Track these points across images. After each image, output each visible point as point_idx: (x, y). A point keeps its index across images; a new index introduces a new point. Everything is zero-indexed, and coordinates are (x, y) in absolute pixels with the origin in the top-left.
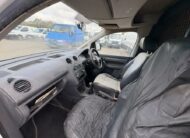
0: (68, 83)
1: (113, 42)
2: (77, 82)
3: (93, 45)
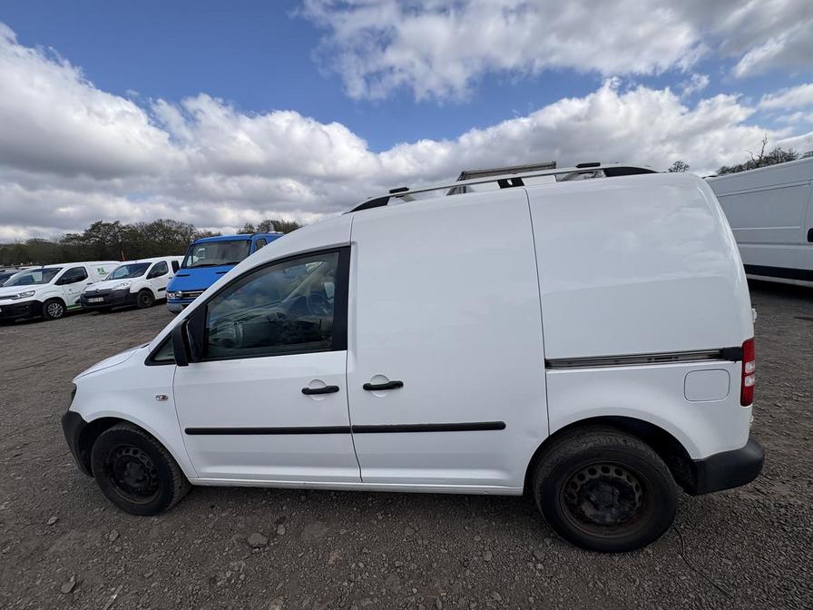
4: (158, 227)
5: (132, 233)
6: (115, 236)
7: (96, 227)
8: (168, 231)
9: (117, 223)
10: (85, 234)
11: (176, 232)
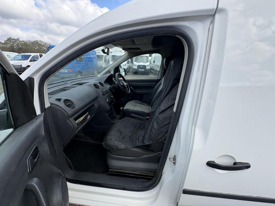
0: (100, 107)
1: (139, 67)
2: (108, 108)
3: (117, 69)
4: (36, 43)
5: (25, 44)
6: (18, 44)
7: (9, 39)
8: (40, 45)
9: (18, 39)
10: (5, 42)
11: (44, 46)
